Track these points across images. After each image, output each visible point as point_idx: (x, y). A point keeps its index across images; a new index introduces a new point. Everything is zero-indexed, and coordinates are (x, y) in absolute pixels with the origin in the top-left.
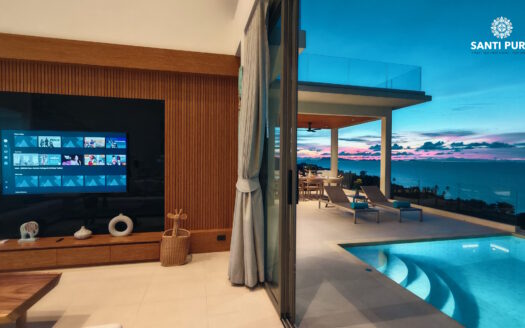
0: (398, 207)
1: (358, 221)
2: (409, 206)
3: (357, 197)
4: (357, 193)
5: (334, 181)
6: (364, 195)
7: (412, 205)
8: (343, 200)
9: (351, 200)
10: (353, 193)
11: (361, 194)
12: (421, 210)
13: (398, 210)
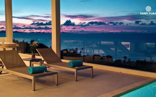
0: (74, 67)
1: (38, 87)
2: (82, 65)
3: (33, 60)
4: (34, 56)
5: (9, 46)
6: (41, 57)
7: (84, 64)
8: (20, 65)
9: (27, 63)
10: (30, 56)
11: (37, 57)
12: (91, 67)
13: (74, 70)
